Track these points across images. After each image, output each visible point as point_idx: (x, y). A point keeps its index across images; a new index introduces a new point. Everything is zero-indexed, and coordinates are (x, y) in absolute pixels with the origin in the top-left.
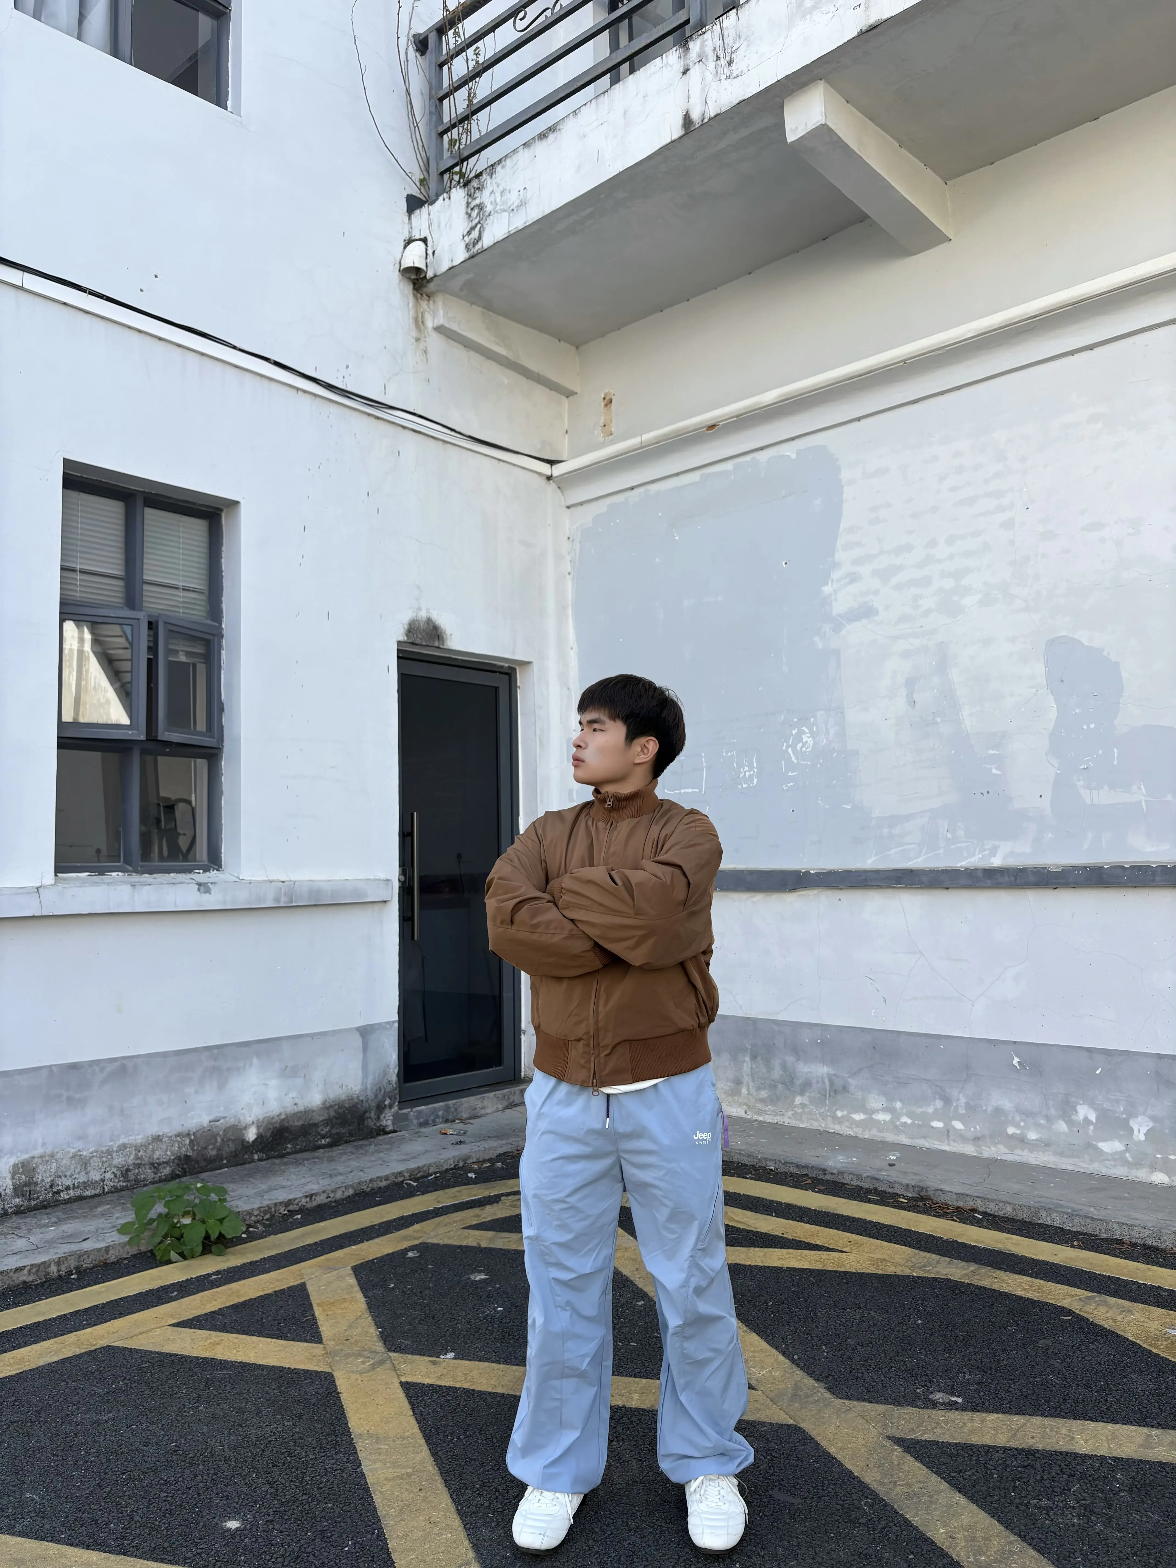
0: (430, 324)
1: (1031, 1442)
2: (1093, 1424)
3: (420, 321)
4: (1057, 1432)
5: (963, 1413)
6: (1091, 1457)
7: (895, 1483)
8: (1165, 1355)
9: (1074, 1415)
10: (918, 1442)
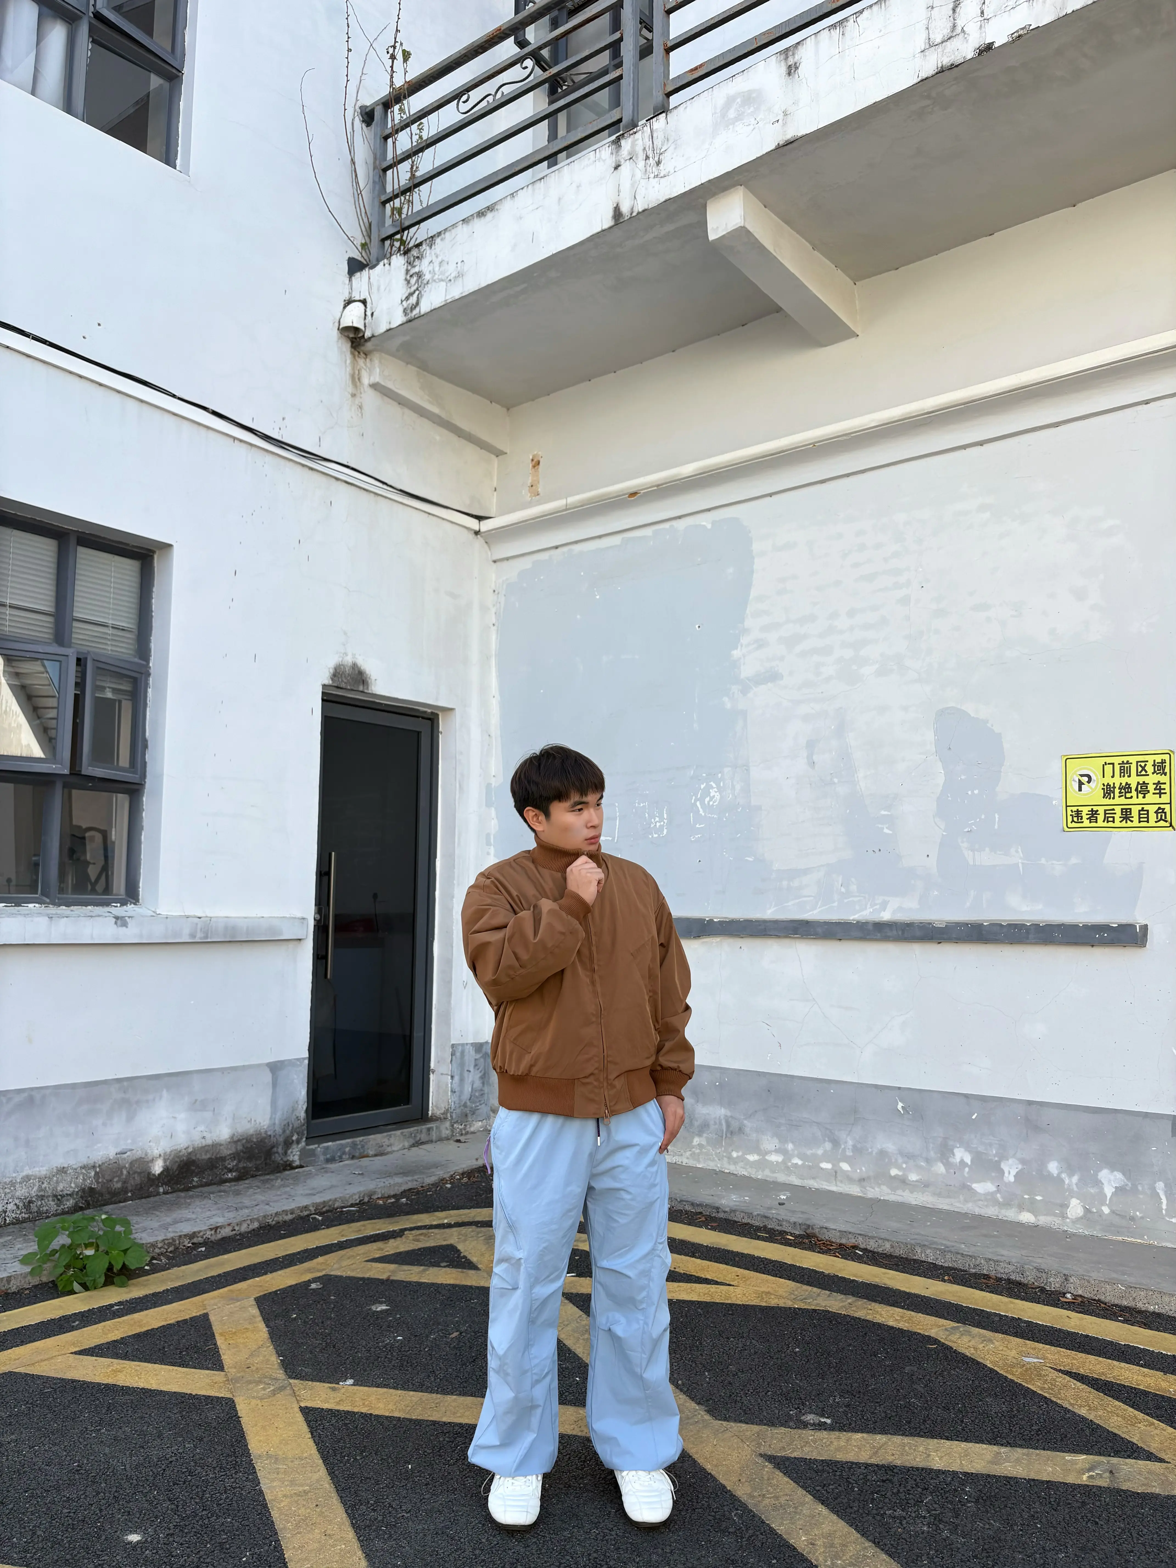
0: (366, 381)
1: (890, 1459)
2: (948, 1443)
3: (357, 377)
4: (915, 1449)
5: (831, 1433)
6: (944, 1472)
7: (764, 1495)
8: (1019, 1381)
9: (932, 1434)
10: (788, 1459)
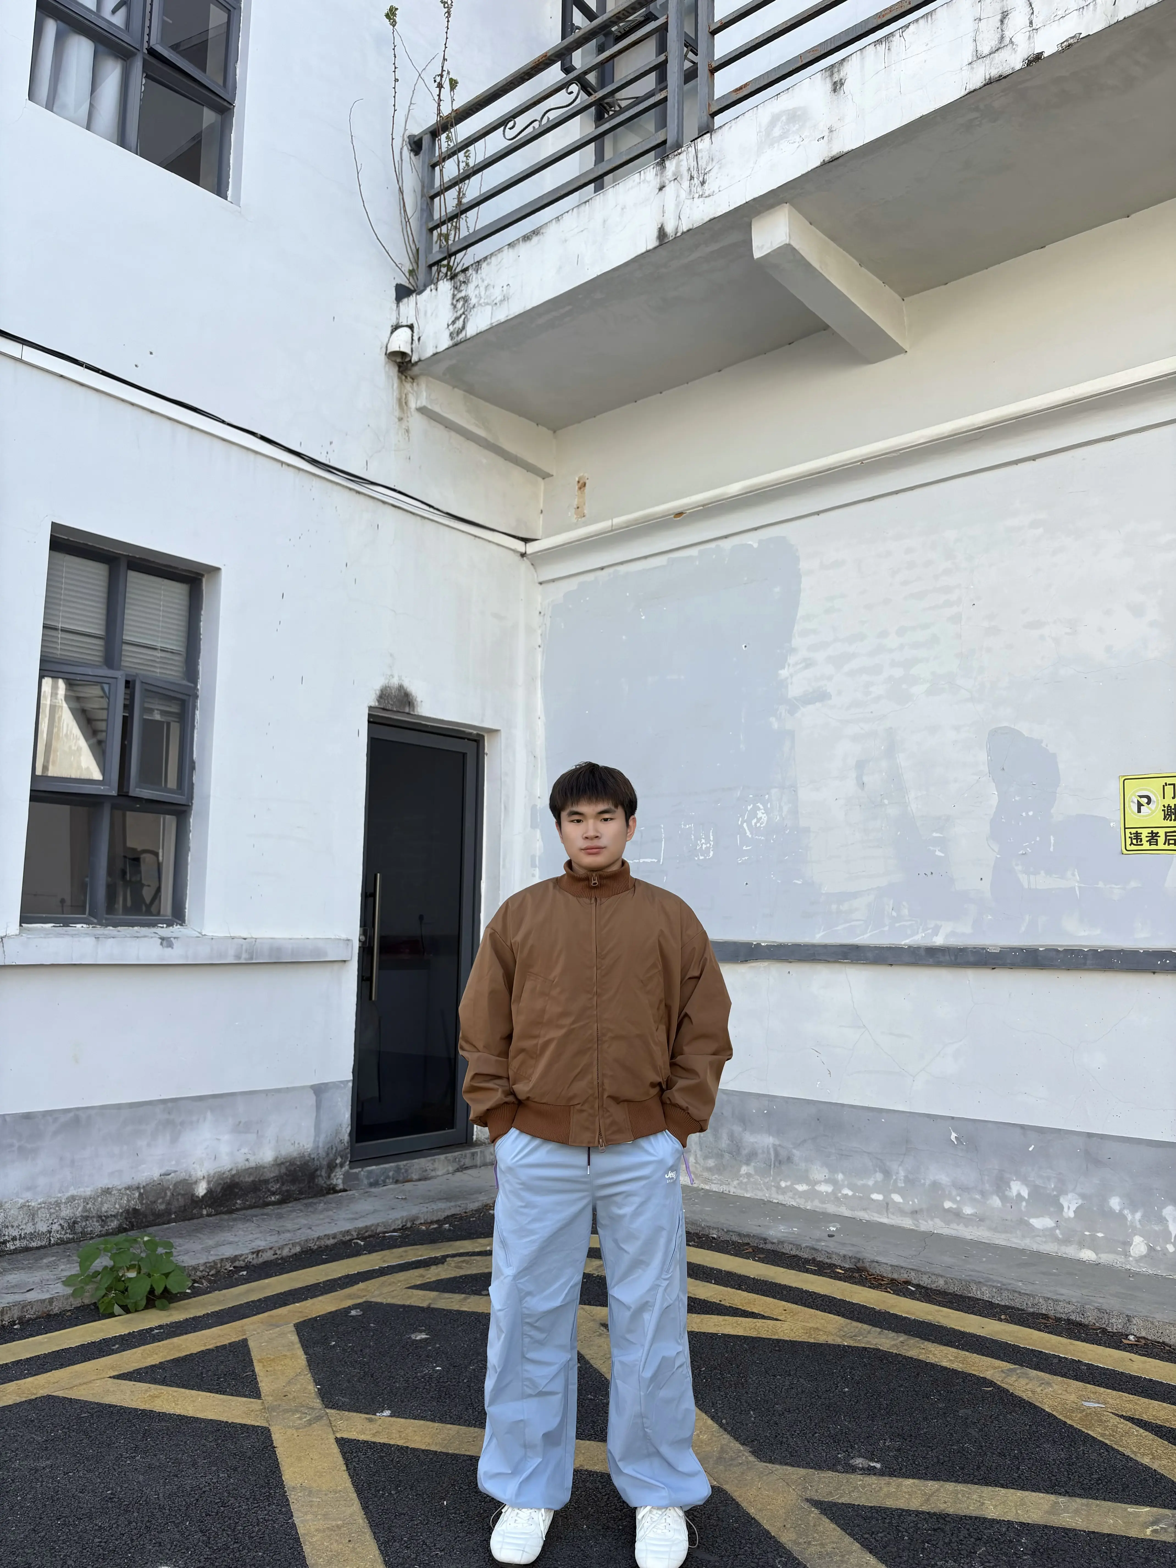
0: (413, 404)
1: (942, 1506)
2: (1003, 1491)
3: (404, 401)
4: (968, 1497)
5: (880, 1478)
6: (999, 1522)
7: (809, 1543)
8: (1079, 1427)
9: (986, 1481)
10: (835, 1504)
